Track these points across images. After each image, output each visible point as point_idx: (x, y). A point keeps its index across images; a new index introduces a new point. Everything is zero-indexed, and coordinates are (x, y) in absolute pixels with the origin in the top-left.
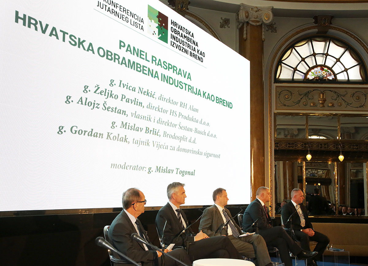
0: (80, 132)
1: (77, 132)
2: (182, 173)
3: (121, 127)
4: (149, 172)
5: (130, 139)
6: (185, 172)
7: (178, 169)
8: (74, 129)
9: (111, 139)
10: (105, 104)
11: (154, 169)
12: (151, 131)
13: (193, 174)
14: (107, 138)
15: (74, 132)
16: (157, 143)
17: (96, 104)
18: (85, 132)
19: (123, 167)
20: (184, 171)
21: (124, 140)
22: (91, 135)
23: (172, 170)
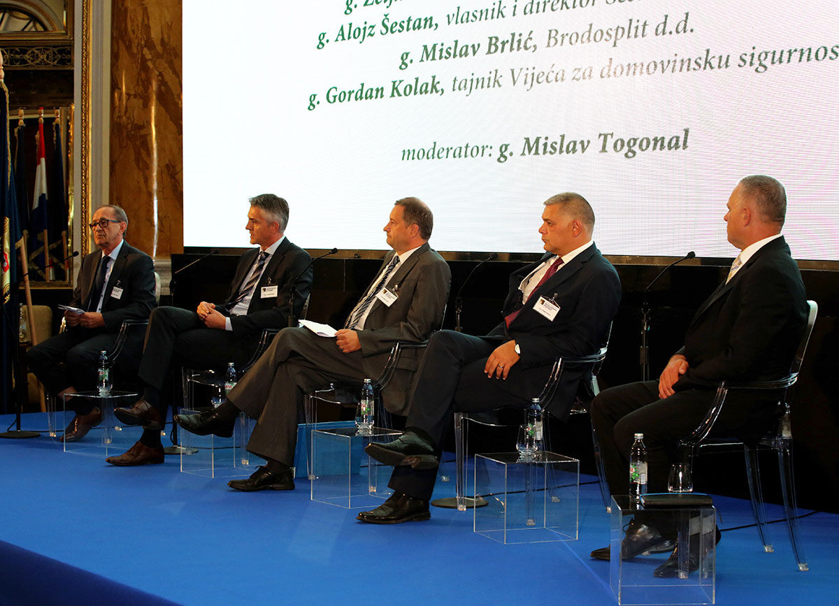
0: (344, 96)
1: (337, 98)
2: (626, 148)
3: (422, 61)
4: (502, 157)
5: (445, 84)
6: (638, 142)
7: (606, 136)
8: (333, 93)
9: (399, 95)
10: (386, 22)
11: (517, 146)
12: (503, 43)
13: (681, 143)
14: (393, 95)
15: (331, 99)
16: (525, 71)
17: (367, 28)
18: (350, 93)
19: (430, 155)
20: (635, 140)
21: (429, 88)
22: (361, 98)
23: (582, 142)
